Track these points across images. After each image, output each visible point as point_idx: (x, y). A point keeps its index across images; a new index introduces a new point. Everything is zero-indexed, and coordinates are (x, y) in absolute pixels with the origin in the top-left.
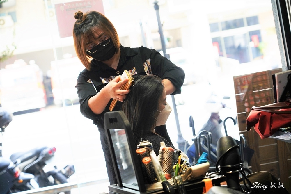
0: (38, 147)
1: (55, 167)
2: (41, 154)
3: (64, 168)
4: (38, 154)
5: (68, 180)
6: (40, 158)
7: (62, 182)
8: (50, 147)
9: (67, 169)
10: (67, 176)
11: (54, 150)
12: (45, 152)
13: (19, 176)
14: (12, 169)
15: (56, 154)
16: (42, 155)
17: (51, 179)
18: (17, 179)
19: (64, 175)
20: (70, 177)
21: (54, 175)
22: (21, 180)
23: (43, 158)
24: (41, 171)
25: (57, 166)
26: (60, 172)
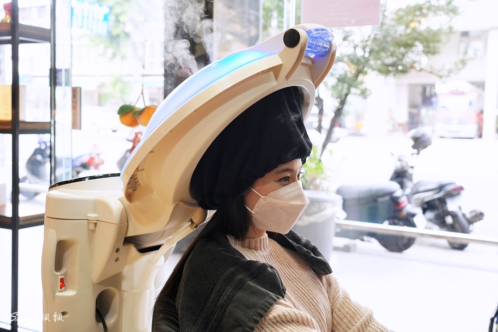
0: (444, 180)
1: (460, 208)
2: (444, 189)
3: (470, 213)
4: (441, 188)
5: (471, 226)
6: (441, 194)
8: (459, 184)
9: (473, 214)
10: (470, 222)
11: (461, 188)
12: (449, 188)
13: (403, 208)
14: (397, 198)
15: (463, 193)
16: (445, 191)
17: (449, 220)
18: (401, 210)
19: (467, 220)
20: (475, 224)
21: (454, 216)
22: (404, 212)
23: (444, 195)
24: (440, 207)
25: (462, 208)
26: (464, 215)
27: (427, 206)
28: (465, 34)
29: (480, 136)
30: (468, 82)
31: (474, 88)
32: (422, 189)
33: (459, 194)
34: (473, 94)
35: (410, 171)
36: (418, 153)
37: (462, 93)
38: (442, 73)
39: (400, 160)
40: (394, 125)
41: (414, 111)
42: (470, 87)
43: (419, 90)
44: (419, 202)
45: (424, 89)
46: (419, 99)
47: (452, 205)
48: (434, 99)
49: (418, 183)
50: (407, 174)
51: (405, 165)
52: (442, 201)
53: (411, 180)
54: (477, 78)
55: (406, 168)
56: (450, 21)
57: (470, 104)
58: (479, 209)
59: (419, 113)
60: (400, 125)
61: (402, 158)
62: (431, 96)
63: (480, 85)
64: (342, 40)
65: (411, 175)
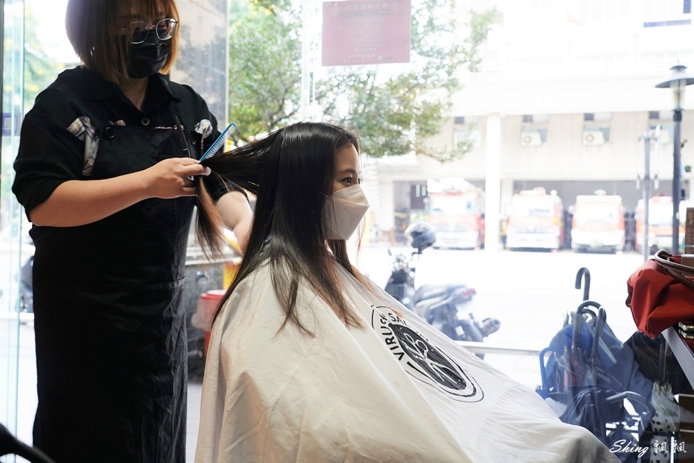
0: (453, 282)
1: (471, 315)
2: (452, 294)
3: (483, 321)
4: (450, 291)
5: (485, 339)
6: (449, 300)
7: (475, 339)
8: (470, 286)
9: (487, 322)
10: (485, 333)
11: (473, 292)
12: (458, 292)
15: (475, 297)
16: (454, 295)
17: (460, 331)
19: (480, 330)
20: (490, 335)
21: (465, 326)
23: (453, 300)
24: (449, 316)
25: (474, 315)
26: (476, 325)
27: (432, 316)
28: (459, 120)
29: (482, 247)
30: (465, 180)
31: (472, 187)
32: (426, 295)
33: (470, 299)
34: (471, 194)
35: (411, 274)
36: (420, 252)
37: (459, 193)
38: (444, 156)
39: (399, 260)
40: (377, 233)
41: (401, 215)
42: (467, 185)
43: (408, 189)
44: (423, 311)
45: (413, 188)
46: (407, 202)
47: (462, 314)
48: (426, 200)
49: (420, 288)
50: (409, 279)
51: (405, 266)
52: (451, 308)
53: (412, 286)
54: (476, 175)
55: (407, 271)
56: (449, 96)
57: (469, 206)
58: (494, 317)
59: (408, 217)
60: (385, 233)
61: (402, 258)
62: (422, 197)
63: (480, 184)
64: (323, 114)
65: (412, 279)
